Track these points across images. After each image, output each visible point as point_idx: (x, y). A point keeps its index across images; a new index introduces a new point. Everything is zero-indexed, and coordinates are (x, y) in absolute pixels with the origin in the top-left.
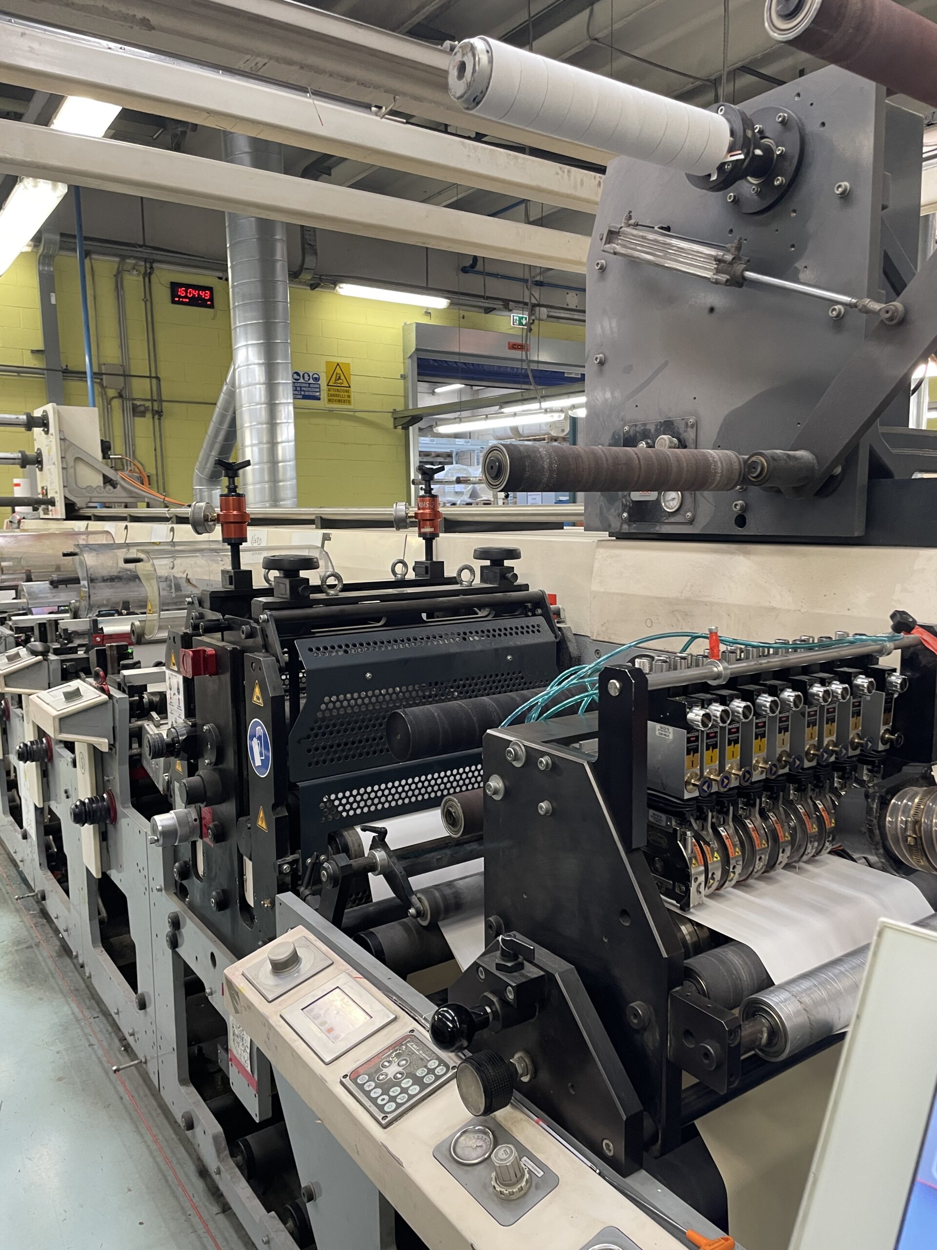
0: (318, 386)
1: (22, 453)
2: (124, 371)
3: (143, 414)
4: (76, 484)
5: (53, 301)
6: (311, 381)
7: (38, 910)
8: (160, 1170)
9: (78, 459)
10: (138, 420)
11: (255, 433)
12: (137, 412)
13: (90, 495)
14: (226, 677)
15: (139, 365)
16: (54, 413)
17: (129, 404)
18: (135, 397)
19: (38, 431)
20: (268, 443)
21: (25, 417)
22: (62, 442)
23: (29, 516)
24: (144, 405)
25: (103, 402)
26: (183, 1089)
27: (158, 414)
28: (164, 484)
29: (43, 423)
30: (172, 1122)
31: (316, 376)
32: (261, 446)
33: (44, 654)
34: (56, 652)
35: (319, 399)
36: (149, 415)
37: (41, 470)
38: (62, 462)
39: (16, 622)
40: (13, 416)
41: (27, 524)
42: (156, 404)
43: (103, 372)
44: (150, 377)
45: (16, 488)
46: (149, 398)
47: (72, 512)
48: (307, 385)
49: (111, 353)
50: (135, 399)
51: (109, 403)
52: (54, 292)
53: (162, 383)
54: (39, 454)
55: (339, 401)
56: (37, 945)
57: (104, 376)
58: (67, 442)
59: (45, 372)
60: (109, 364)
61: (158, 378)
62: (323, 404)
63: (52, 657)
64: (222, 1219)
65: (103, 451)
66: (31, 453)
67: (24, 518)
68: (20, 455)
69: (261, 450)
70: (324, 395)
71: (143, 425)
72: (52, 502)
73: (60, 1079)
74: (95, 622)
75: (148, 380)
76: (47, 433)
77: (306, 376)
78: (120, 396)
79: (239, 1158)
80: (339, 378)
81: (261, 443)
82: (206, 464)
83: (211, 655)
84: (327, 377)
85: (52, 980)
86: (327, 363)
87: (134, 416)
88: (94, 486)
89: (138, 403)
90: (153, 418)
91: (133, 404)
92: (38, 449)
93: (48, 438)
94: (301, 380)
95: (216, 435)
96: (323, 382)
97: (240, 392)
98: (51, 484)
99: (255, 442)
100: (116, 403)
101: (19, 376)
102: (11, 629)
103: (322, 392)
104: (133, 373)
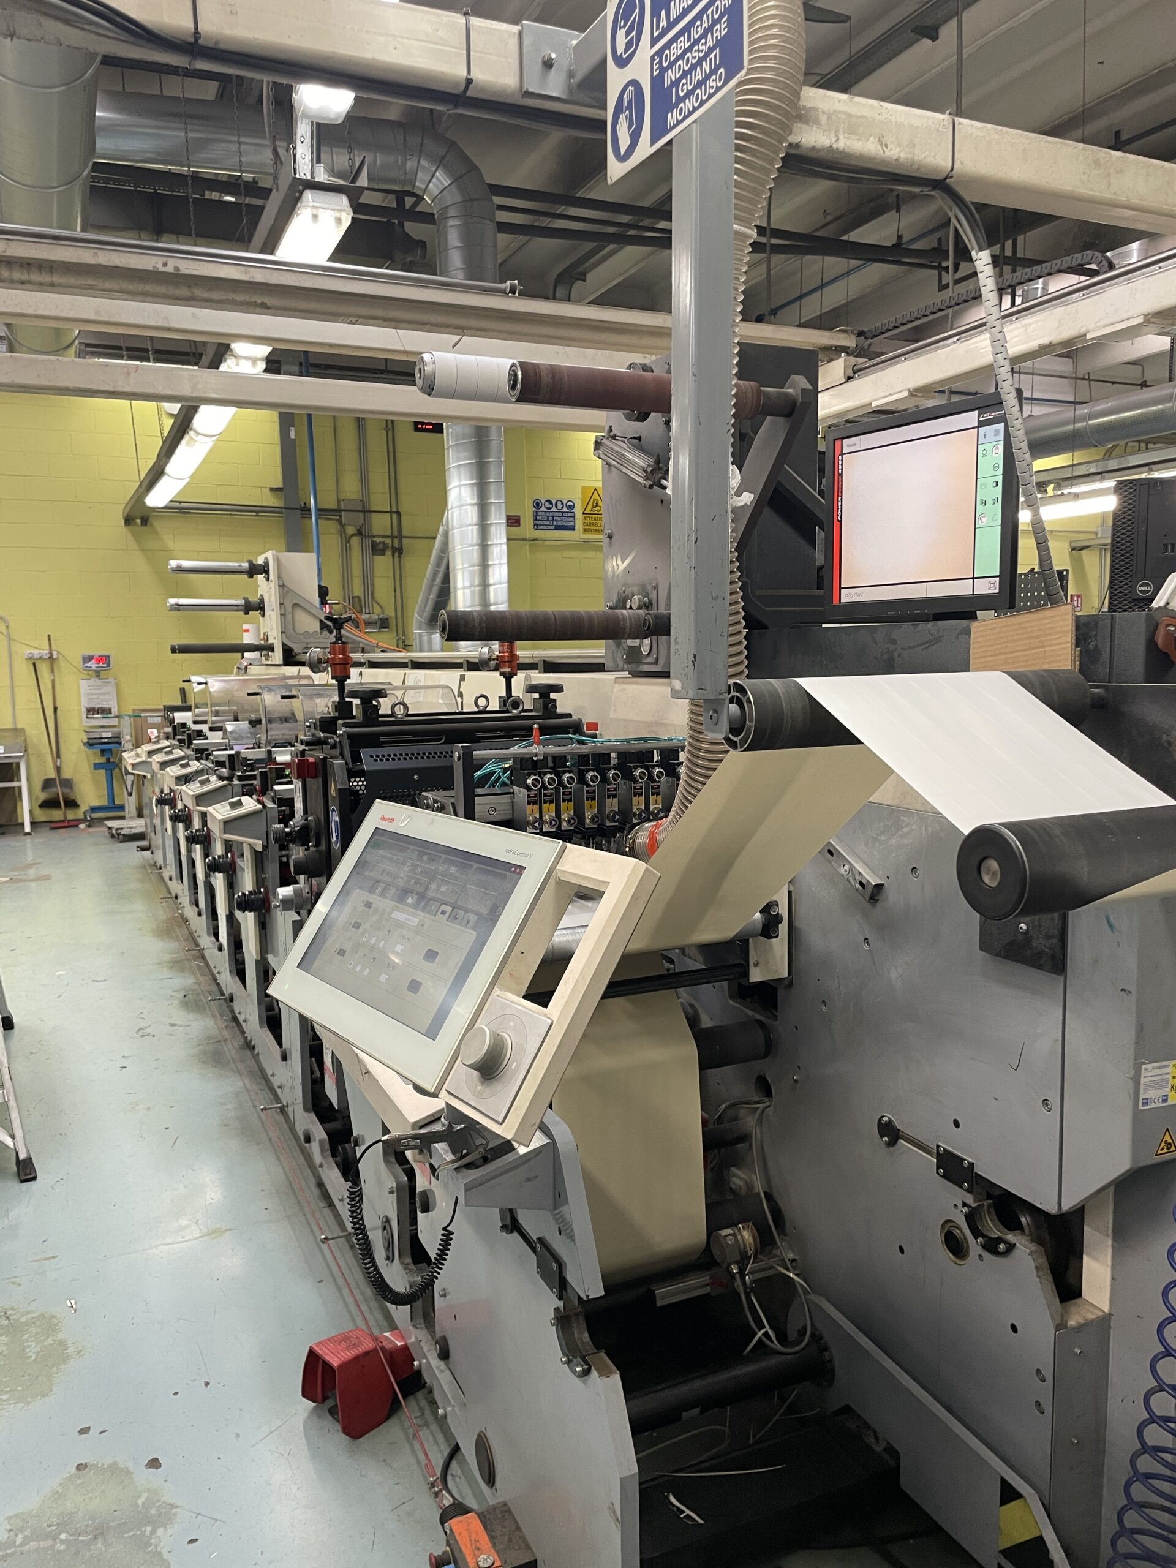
0: (571, 514)
1: (246, 599)
2: (364, 506)
3: (382, 552)
4: (294, 629)
5: (293, 436)
6: (565, 509)
7: (230, 1016)
8: (288, 1178)
9: (296, 605)
10: (379, 559)
11: (466, 574)
12: (377, 549)
13: (308, 641)
14: (320, 780)
15: (380, 500)
16: (274, 560)
17: (368, 542)
18: (375, 533)
19: (261, 577)
20: (479, 585)
21: (246, 565)
22: (281, 589)
23: (255, 663)
24: (384, 543)
25: (342, 541)
26: (306, 1114)
27: (398, 551)
28: (403, 626)
29: (264, 570)
30: (297, 1138)
31: (571, 504)
32: (473, 589)
33: (230, 778)
34: (240, 778)
35: (574, 529)
36: (389, 553)
37: (263, 616)
38: (280, 608)
39: (216, 756)
40: (236, 564)
41: (253, 670)
42: (396, 541)
43: (343, 508)
44: (391, 512)
45: (245, 634)
46: (389, 534)
47: (290, 658)
48: (560, 514)
49: (351, 488)
50: (374, 537)
51: (348, 541)
52: (293, 426)
53: (403, 518)
54: (262, 601)
55: (596, 531)
56: (225, 1040)
57: (343, 513)
58: (286, 589)
59: (284, 510)
60: (348, 500)
61: (398, 513)
62: (578, 534)
63: (236, 782)
64: (327, 1212)
65: (320, 596)
66: (254, 599)
67: (250, 664)
68: (243, 602)
69: (472, 593)
70: (579, 525)
71: (383, 564)
72: (271, 648)
73: (225, 1126)
74: (269, 752)
75: (388, 516)
76: (268, 579)
77: (559, 504)
78: (360, 533)
79: (338, 1159)
80: (597, 505)
81: (472, 585)
82: (425, 607)
83: (312, 763)
84: (583, 504)
85: (232, 1065)
86: (584, 489)
87: (373, 554)
88: (311, 632)
89: (378, 540)
90: (393, 556)
91: (372, 542)
92: (261, 596)
93: (268, 585)
94: (554, 509)
95: (433, 579)
96: (578, 511)
97: (453, 534)
98: (271, 629)
99: (467, 584)
100: (355, 541)
101: (257, 515)
102: (213, 763)
103: (577, 521)
104: (373, 509)
